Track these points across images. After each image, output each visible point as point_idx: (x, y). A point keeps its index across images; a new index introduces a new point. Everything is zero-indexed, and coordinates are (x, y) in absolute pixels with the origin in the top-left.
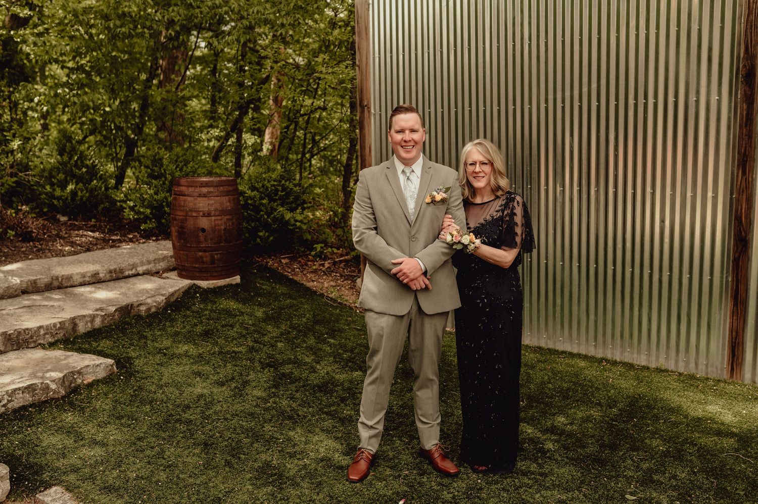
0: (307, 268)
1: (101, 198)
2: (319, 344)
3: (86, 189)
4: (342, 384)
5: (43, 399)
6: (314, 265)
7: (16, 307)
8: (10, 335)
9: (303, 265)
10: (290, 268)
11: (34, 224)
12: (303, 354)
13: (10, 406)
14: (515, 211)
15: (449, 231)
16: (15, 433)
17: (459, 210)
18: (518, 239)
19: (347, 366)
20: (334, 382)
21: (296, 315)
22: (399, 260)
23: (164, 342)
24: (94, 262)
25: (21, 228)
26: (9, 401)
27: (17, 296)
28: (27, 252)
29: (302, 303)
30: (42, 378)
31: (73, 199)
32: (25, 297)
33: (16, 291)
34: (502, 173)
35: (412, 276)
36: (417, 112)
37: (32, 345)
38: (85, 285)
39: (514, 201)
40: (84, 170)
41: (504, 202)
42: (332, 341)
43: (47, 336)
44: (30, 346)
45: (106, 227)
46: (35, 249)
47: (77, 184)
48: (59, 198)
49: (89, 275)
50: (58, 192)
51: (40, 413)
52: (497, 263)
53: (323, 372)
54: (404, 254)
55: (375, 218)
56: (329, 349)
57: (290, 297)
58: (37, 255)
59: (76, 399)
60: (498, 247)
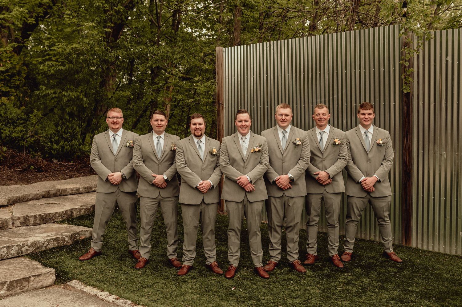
1: (76, 150)
3: (69, 145)
5: (62, 245)
7: (42, 204)
8: (42, 216)
11: (43, 163)
13: (47, 247)
16: (52, 259)
23: (116, 223)
24: (76, 183)
25: (37, 165)
26: (47, 245)
27: (40, 199)
28: (40, 178)
30: (61, 235)
31: (62, 150)
32: (44, 199)
33: (40, 196)
35: (245, 184)
37: (52, 222)
38: (73, 194)
40: (68, 135)
43: (59, 217)
44: (51, 222)
45: (79, 165)
46: (44, 176)
47: (65, 142)
48: (55, 150)
49: (75, 189)
50: (55, 146)
51: (61, 251)
58: (45, 179)
59: (77, 246)
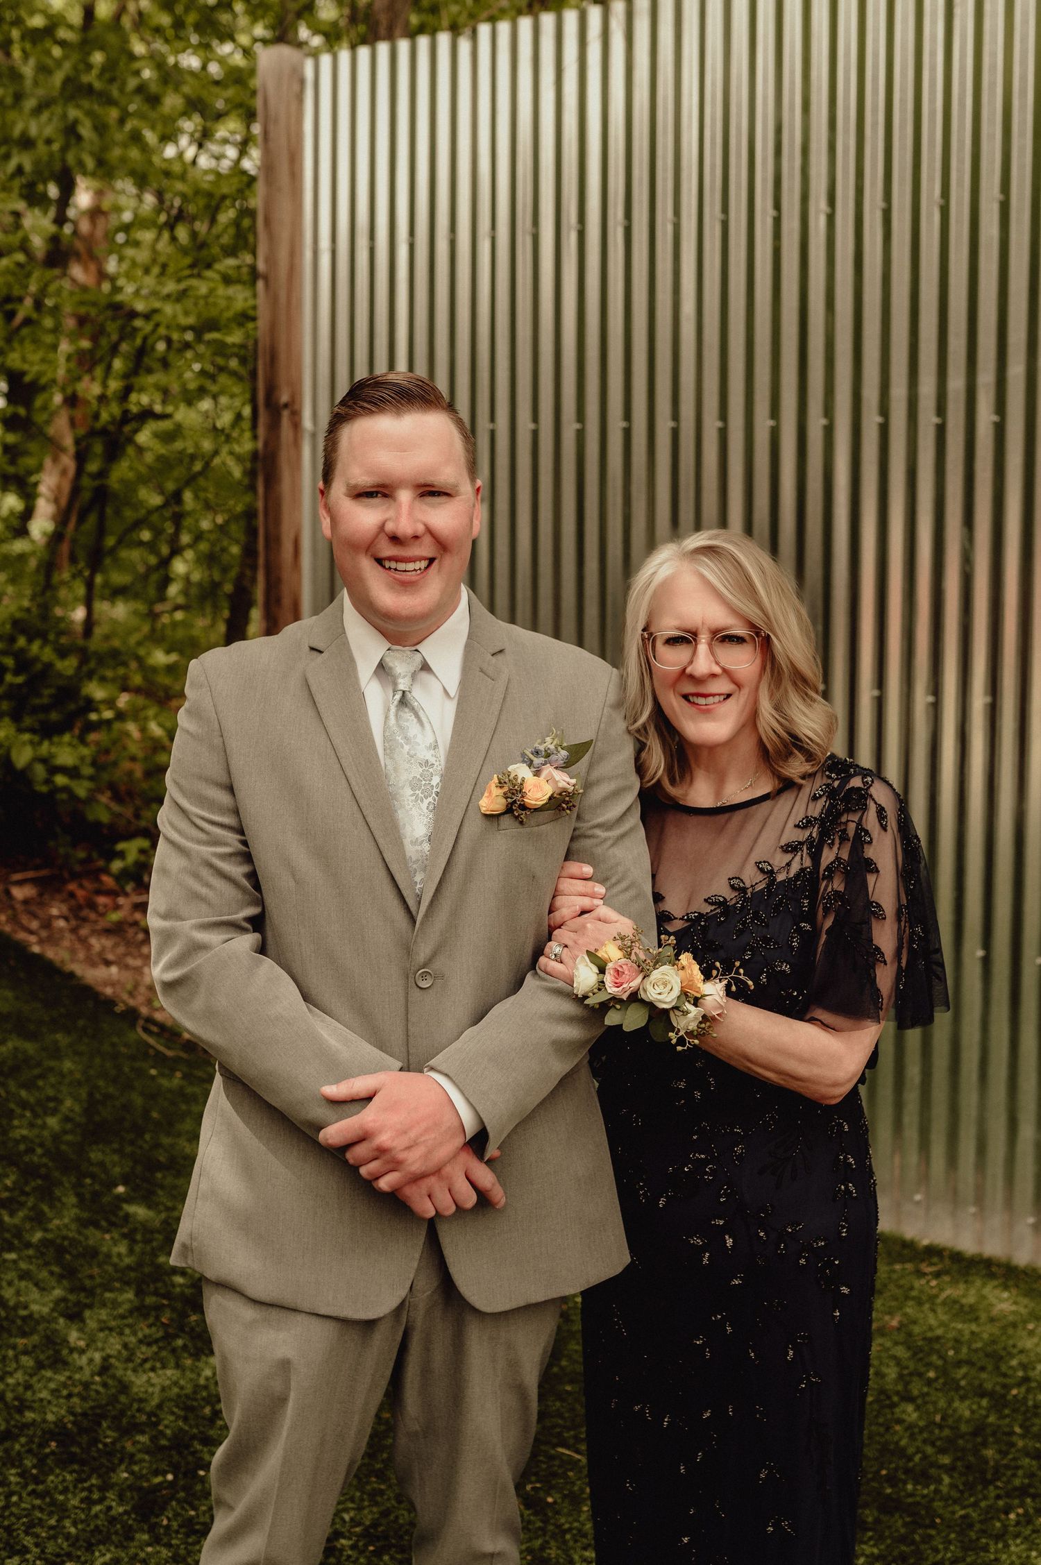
0: (93, 916)
2: (91, 1232)
4: (153, 1420)
6: (117, 907)
9: (80, 907)
10: (34, 916)
12: (25, 1275)
14: (870, 852)
15: (586, 942)
17: (627, 842)
18: (885, 978)
19: (182, 1330)
20: (122, 1413)
21: (24, 1105)
22: (359, 1085)
29: (56, 1053)
34: (805, 680)
35: (414, 1161)
36: (451, 407)
39: (865, 808)
41: (816, 810)
42: (139, 1211)
52: (794, 1085)
53: (86, 1362)
54: (382, 1046)
55: (253, 876)
56: (122, 1248)
57: (22, 1027)
60: (796, 1011)
